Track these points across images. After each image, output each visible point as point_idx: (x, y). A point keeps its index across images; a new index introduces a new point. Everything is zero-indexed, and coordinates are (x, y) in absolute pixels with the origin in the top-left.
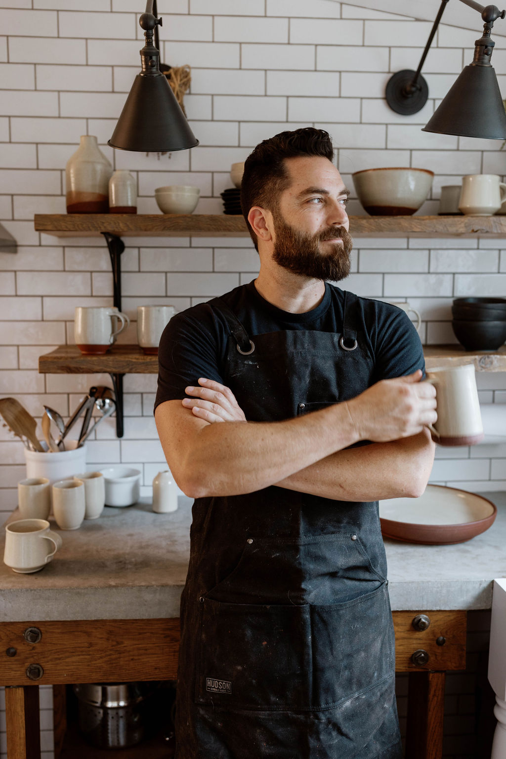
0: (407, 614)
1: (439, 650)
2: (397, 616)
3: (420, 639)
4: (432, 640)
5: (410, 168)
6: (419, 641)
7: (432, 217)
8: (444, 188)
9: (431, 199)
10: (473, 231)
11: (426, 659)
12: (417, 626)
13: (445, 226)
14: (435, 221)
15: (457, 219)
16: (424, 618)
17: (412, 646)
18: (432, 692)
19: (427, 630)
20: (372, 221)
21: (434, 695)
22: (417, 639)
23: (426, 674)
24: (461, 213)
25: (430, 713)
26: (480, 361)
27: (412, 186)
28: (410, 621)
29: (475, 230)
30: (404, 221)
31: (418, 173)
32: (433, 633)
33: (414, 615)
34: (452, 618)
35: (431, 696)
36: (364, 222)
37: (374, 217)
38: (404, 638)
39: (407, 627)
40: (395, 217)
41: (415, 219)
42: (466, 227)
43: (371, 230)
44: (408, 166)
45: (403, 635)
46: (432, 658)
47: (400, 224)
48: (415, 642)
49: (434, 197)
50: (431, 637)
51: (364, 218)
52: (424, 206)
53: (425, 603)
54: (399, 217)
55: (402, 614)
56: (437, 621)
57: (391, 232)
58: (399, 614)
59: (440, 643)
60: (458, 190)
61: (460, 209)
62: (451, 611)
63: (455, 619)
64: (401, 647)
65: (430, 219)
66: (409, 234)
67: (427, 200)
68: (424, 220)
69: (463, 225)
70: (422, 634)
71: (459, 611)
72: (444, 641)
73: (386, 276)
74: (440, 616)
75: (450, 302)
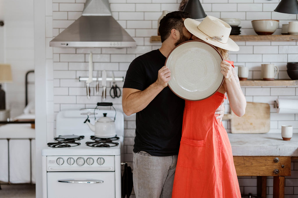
0: (272, 157)
1: (282, 169)
2: (269, 158)
3: (276, 165)
4: (280, 166)
5: (271, 20)
6: (276, 166)
7: (278, 35)
8: (283, 25)
9: (279, 28)
10: (292, 40)
11: (278, 172)
12: (275, 161)
13: (283, 38)
14: (279, 37)
15: (287, 36)
16: (277, 158)
17: (274, 168)
18: (280, 183)
19: (279, 162)
20: (259, 37)
21: (281, 184)
22: (275, 165)
23: (278, 177)
24: (289, 34)
25: (280, 190)
26: (296, 82)
27: (272, 25)
28: (273, 160)
29: (293, 39)
30: (269, 37)
31: (273, 21)
32: (280, 164)
33: (274, 158)
34: (286, 159)
35: (280, 184)
36: (256, 37)
37: (259, 35)
38: (271, 165)
39: (272, 162)
40: (266, 35)
41: (273, 36)
42: (290, 38)
43: (258, 40)
44: (270, 19)
45: (271, 164)
46: (280, 172)
47: (268, 38)
48: (274, 166)
49: (280, 28)
50: (280, 165)
51: (256, 36)
52: (276, 31)
53: (278, 153)
54: (267, 35)
55: (271, 157)
56: (281, 160)
57: (265, 40)
58: (269, 157)
59: (283, 167)
60: (288, 26)
61: (288, 32)
62: (286, 157)
63: (287, 159)
64: (270, 168)
65: (278, 36)
66: (271, 40)
67: (277, 28)
68: (275, 36)
69: (289, 38)
70: (277, 164)
71: (288, 157)
72: (284, 166)
73: (264, 55)
74: (283, 158)
75: (286, 64)
